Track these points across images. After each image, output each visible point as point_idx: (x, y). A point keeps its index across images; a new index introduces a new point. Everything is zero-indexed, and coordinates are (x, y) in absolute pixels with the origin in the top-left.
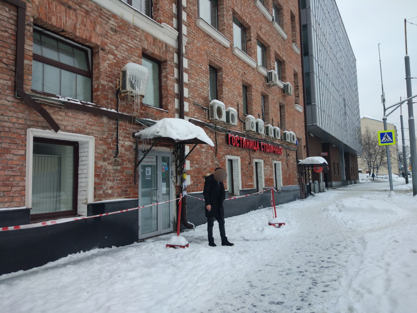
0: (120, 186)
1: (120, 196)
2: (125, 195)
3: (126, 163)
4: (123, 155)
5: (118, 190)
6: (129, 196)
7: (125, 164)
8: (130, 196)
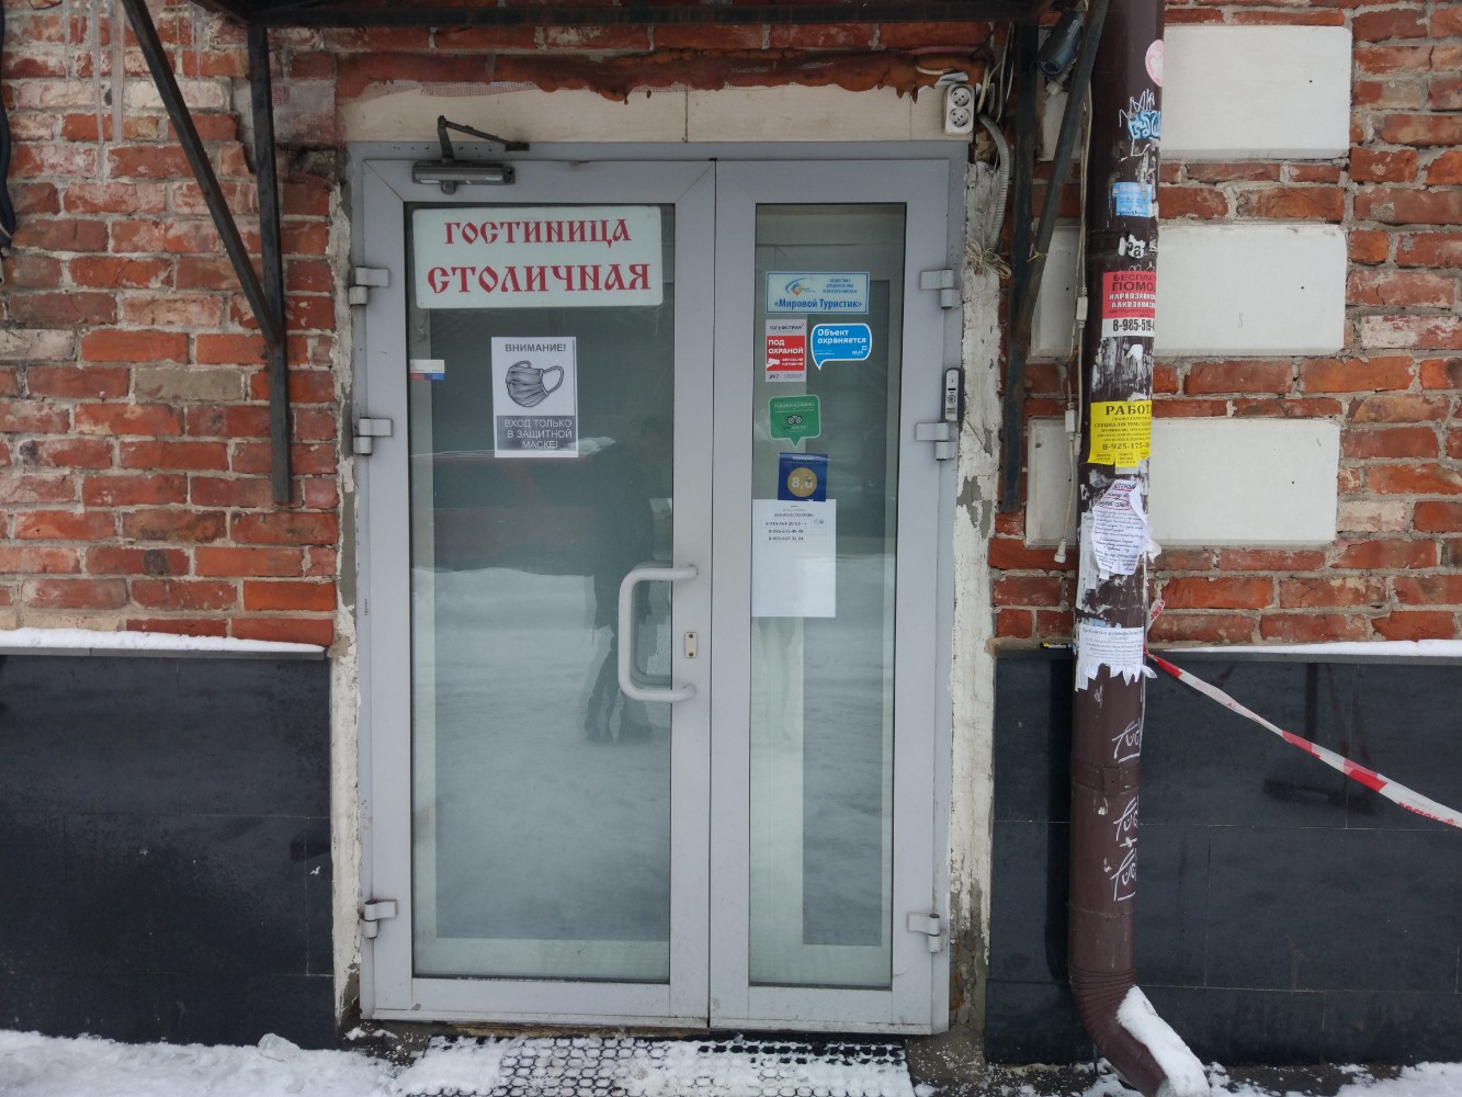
0: (79, 510)
1: (77, 600)
2: (144, 596)
3: (143, 295)
4: (110, 220)
5: (46, 547)
6: (198, 615)
7: (135, 307)
8: (218, 614)
